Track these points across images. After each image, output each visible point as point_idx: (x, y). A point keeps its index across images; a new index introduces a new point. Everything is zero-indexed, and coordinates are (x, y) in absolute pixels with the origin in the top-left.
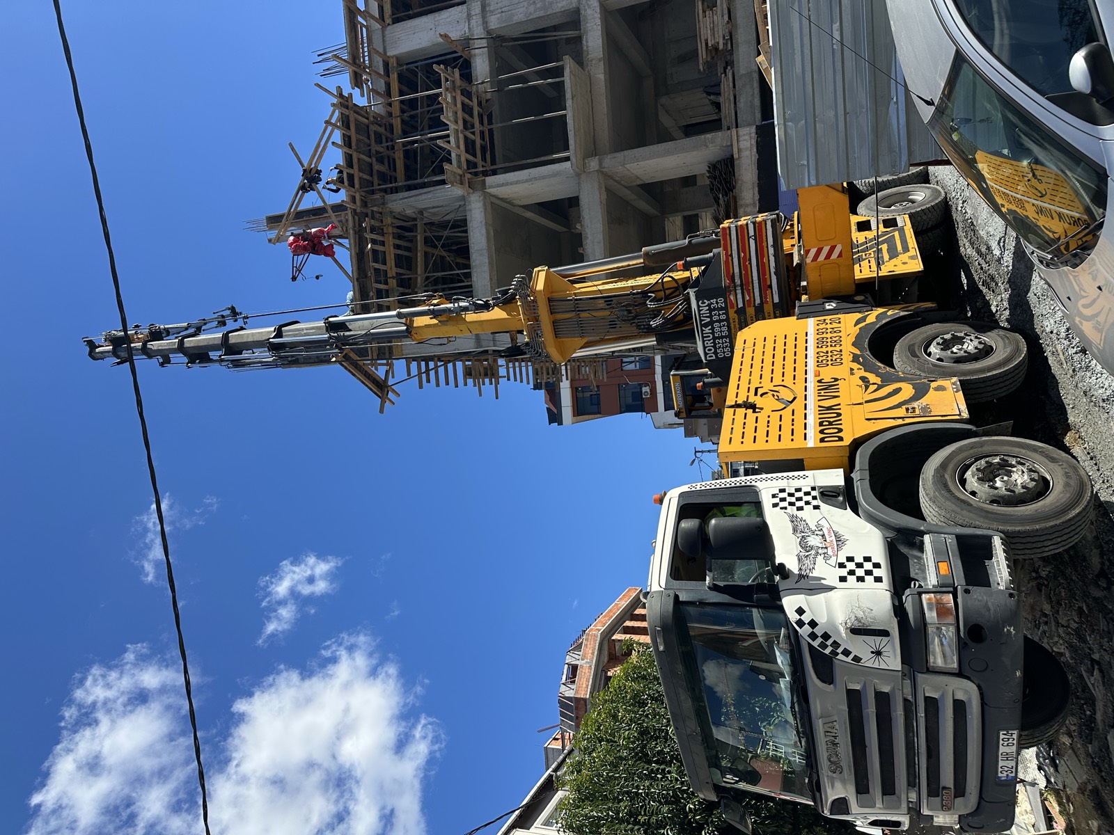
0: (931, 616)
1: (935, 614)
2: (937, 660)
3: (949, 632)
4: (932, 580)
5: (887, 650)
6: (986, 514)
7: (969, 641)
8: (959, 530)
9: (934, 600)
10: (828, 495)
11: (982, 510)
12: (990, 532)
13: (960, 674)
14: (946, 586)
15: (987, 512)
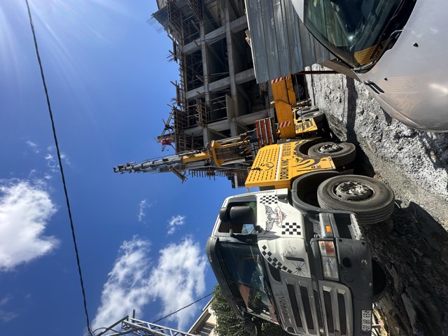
0: (323, 252)
1: (325, 251)
2: (328, 273)
3: (333, 261)
4: (323, 235)
5: (303, 268)
6: (346, 205)
7: (343, 266)
8: (334, 211)
9: (324, 245)
10: (281, 198)
11: (344, 203)
12: (349, 212)
13: (340, 282)
14: (330, 238)
15: (347, 204)
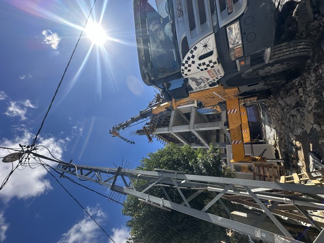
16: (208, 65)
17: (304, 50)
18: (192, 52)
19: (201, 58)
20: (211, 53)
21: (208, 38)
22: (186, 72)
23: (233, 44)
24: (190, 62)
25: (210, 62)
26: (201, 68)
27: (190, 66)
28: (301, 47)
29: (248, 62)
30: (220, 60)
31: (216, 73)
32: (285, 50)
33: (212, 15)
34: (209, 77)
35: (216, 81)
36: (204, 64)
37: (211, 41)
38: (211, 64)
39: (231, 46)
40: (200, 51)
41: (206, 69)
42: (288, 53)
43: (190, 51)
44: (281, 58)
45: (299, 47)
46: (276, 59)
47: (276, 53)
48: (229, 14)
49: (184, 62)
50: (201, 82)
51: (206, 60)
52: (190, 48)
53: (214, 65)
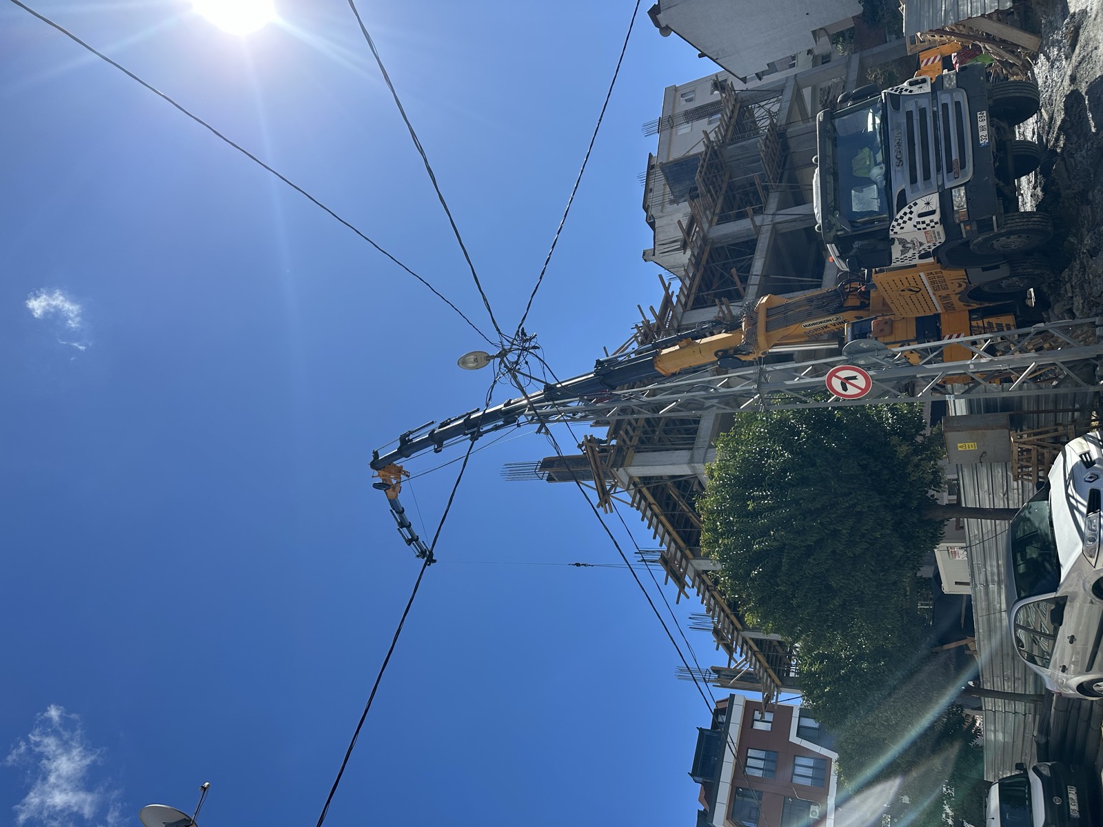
16: (928, 225)
17: (1038, 223)
18: (910, 207)
19: (920, 215)
20: (933, 212)
21: (931, 196)
22: (897, 229)
23: (958, 207)
24: (906, 218)
25: (932, 221)
26: (918, 226)
27: (905, 222)
28: (1035, 219)
29: (975, 227)
30: (943, 220)
31: (935, 237)
32: (1017, 220)
33: (937, 174)
34: (924, 241)
35: (931, 250)
36: (923, 222)
37: (935, 200)
38: (932, 224)
39: (955, 208)
40: (921, 207)
41: (924, 229)
42: (1020, 224)
43: (908, 206)
44: (1013, 229)
45: (1032, 219)
46: (1008, 229)
47: (1009, 222)
48: (956, 178)
49: (898, 217)
50: (910, 248)
51: (927, 219)
52: (908, 201)
53: (936, 226)
